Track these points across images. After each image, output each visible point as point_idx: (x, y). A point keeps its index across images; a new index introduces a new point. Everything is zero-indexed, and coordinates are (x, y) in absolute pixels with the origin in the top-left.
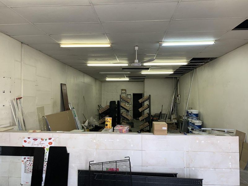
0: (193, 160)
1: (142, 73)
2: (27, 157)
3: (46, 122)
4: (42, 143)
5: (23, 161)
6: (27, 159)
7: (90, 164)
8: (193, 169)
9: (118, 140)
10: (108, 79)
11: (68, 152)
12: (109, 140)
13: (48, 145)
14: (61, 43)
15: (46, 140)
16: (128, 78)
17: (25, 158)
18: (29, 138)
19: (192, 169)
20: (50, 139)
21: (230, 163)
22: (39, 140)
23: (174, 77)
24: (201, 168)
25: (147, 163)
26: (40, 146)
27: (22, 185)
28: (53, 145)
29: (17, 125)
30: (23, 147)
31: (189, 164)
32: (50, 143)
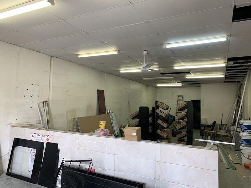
0: (164, 172)
1: (187, 78)
2: (33, 149)
3: (77, 123)
4: (42, 138)
5: (30, 152)
6: (33, 151)
7: (63, 160)
8: (164, 182)
9: (95, 142)
10: (159, 85)
11: (59, 149)
12: (88, 141)
13: (46, 141)
14: (78, 54)
15: (45, 136)
16: (180, 83)
17: (32, 150)
18: (35, 134)
19: (162, 182)
20: (47, 136)
21: (207, 183)
22: (41, 136)
23: (237, 81)
24: (172, 182)
25: (119, 168)
26: (41, 141)
27: (29, 172)
28: (49, 141)
29: (42, 123)
30: (32, 141)
31: (159, 176)
32: (48, 139)
